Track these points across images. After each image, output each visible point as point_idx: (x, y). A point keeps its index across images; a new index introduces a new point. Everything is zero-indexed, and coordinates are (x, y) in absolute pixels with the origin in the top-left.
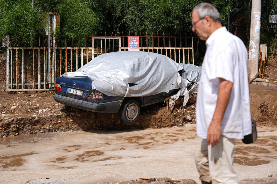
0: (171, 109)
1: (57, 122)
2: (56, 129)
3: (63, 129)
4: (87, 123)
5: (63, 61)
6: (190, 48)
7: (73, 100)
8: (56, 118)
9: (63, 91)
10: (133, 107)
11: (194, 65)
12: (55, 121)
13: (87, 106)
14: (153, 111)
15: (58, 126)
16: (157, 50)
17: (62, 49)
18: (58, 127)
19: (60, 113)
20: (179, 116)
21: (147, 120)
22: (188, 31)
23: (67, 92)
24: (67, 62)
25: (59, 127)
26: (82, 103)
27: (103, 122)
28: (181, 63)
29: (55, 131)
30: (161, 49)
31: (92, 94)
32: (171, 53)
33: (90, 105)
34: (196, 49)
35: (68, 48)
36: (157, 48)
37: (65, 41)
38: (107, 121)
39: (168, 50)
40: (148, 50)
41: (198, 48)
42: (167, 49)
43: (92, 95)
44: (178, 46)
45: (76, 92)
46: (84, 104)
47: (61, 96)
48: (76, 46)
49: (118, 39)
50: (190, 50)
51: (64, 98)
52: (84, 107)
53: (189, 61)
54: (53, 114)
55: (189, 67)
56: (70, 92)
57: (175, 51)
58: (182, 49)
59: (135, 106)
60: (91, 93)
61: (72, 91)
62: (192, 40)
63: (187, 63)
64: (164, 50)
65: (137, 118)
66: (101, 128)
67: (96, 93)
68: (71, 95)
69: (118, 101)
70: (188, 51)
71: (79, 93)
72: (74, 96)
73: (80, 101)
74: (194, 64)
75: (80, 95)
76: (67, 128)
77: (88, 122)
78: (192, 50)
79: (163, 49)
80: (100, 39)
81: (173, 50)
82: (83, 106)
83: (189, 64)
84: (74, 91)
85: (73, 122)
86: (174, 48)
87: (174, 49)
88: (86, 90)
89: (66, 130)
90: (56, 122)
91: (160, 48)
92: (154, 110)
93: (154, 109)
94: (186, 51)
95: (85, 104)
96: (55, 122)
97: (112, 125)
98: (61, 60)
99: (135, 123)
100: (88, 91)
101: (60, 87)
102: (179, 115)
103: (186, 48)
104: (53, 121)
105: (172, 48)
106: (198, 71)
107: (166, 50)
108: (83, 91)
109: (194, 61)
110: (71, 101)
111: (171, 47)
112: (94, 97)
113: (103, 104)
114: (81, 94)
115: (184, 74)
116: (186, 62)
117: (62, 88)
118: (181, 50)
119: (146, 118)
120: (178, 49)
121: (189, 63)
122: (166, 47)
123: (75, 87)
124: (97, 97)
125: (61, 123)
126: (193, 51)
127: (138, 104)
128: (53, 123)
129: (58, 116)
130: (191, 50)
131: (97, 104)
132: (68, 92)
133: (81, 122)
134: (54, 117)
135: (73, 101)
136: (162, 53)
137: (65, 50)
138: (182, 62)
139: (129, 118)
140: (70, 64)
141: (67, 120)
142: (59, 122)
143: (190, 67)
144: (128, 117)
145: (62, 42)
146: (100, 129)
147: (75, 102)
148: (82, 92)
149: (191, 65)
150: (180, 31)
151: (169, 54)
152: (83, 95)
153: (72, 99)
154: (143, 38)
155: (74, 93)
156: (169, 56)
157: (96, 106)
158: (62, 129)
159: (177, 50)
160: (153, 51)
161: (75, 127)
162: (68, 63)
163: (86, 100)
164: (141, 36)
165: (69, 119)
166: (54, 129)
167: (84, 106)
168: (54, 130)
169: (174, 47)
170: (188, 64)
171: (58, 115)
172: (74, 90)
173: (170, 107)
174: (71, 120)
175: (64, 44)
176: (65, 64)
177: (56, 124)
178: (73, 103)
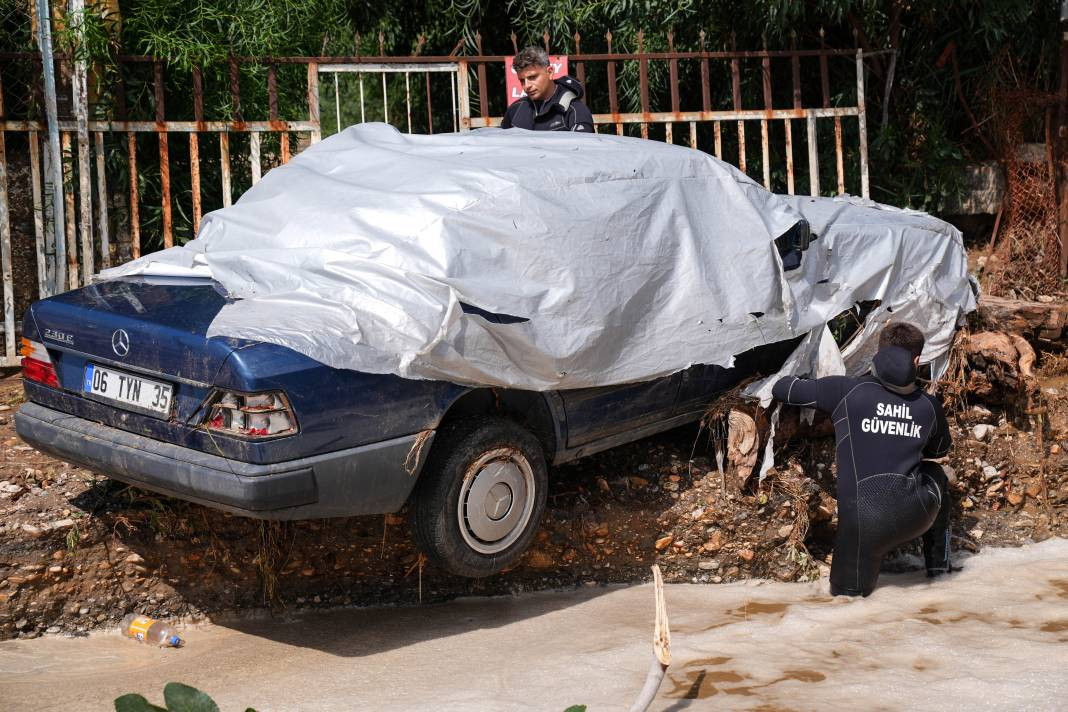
0: (741, 474)
1: (42, 571)
2: (36, 615)
3: (83, 611)
4: (236, 570)
5: (151, 198)
6: (850, 112)
7: (117, 443)
8: (36, 548)
9: (62, 383)
10: (499, 471)
11: (872, 203)
12: (31, 567)
13: (195, 484)
14: (636, 479)
15: (51, 594)
16: (669, 128)
17: (138, 134)
18: (50, 604)
19: (61, 517)
20: (790, 509)
21: (599, 537)
22: (836, 16)
23: (83, 393)
24: (173, 206)
25: (60, 603)
26: (171, 462)
27: (331, 557)
28: (797, 192)
29: (26, 629)
30: (687, 124)
31: (228, 402)
32: (742, 140)
33: (214, 473)
34: (880, 119)
35: (173, 126)
36: (668, 118)
37: (152, 89)
38: (359, 550)
39: (730, 127)
40: (620, 129)
41: (890, 113)
42: (723, 123)
43: (228, 411)
44: (783, 103)
45: (137, 391)
46: (182, 468)
47: (50, 414)
48: (220, 117)
49: (455, 73)
50: (845, 120)
51: (74, 428)
52: (181, 486)
53: (841, 180)
54: (16, 526)
55: (843, 215)
56: (99, 392)
57: (764, 132)
58: (805, 119)
59: (512, 460)
60: (219, 398)
61: (113, 386)
62: (859, 63)
63: (832, 193)
64: (705, 129)
65: (529, 533)
66: (321, 594)
67: (249, 400)
68: (107, 412)
69: (400, 441)
70: (838, 130)
71: (151, 397)
72: (124, 417)
73: (154, 445)
74: (872, 198)
75: (158, 409)
76: (107, 608)
77: (240, 566)
78: (856, 119)
79: (699, 124)
80: (356, 76)
81: (753, 127)
82: (174, 480)
83: (842, 198)
84: (125, 383)
85: (150, 565)
86: (761, 115)
87: (759, 121)
88: (188, 381)
89: (102, 617)
90: (32, 571)
91: (685, 117)
92: (640, 475)
93: (641, 468)
94: (824, 125)
95: (188, 471)
96: (31, 577)
97: (386, 575)
98: (135, 196)
99: (524, 559)
100: (202, 384)
101: (48, 360)
102: (787, 503)
103: (829, 113)
104: (16, 567)
105: (750, 115)
106: (894, 235)
107: (717, 129)
108: (177, 389)
109: (870, 179)
110: (108, 450)
111: (745, 107)
112: (236, 424)
113: (295, 464)
114: (162, 402)
115: (810, 256)
116: (828, 188)
117: (58, 369)
118: (799, 125)
119: (592, 529)
120: (783, 120)
121: (841, 190)
122: (715, 108)
123: (126, 360)
124: (257, 423)
125: (70, 574)
126: (862, 125)
127: (530, 451)
128: (16, 578)
129: (44, 536)
130: (850, 123)
131: (257, 469)
132: (93, 391)
133: (198, 562)
134: (23, 543)
135: (122, 448)
136: (695, 145)
137: (155, 134)
138: (803, 189)
139: (480, 541)
140: (191, 219)
141: (112, 555)
142: (56, 574)
143: (848, 211)
144: (472, 534)
145: (135, 94)
146: (317, 599)
147: (127, 454)
148: (168, 394)
149: (855, 199)
150: (789, 16)
151: (730, 146)
152: (173, 408)
153: (114, 433)
154: (588, 65)
155: (123, 399)
156: (730, 157)
157: (252, 480)
158: (77, 614)
159: (776, 127)
160: (645, 133)
161: (160, 596)
162: (175, 214)
163: (195, 442)
164: (578, 56)
165: (119, 549)
166: (23, 614)
167: (183, 481)
168: (22, 623)
169: (760, 106)
170: (836, 199)
171: (46, 527)
172: (122, 379)
173: (737, 458)
174: (136, 557)
175: (145, 102)
176: (161, 214)
177: (38, 584)
178: (117, 460)
